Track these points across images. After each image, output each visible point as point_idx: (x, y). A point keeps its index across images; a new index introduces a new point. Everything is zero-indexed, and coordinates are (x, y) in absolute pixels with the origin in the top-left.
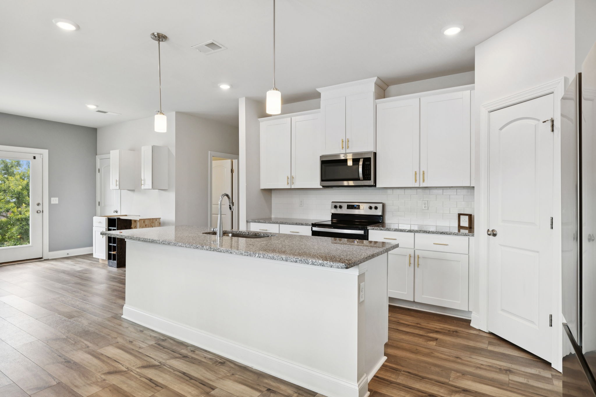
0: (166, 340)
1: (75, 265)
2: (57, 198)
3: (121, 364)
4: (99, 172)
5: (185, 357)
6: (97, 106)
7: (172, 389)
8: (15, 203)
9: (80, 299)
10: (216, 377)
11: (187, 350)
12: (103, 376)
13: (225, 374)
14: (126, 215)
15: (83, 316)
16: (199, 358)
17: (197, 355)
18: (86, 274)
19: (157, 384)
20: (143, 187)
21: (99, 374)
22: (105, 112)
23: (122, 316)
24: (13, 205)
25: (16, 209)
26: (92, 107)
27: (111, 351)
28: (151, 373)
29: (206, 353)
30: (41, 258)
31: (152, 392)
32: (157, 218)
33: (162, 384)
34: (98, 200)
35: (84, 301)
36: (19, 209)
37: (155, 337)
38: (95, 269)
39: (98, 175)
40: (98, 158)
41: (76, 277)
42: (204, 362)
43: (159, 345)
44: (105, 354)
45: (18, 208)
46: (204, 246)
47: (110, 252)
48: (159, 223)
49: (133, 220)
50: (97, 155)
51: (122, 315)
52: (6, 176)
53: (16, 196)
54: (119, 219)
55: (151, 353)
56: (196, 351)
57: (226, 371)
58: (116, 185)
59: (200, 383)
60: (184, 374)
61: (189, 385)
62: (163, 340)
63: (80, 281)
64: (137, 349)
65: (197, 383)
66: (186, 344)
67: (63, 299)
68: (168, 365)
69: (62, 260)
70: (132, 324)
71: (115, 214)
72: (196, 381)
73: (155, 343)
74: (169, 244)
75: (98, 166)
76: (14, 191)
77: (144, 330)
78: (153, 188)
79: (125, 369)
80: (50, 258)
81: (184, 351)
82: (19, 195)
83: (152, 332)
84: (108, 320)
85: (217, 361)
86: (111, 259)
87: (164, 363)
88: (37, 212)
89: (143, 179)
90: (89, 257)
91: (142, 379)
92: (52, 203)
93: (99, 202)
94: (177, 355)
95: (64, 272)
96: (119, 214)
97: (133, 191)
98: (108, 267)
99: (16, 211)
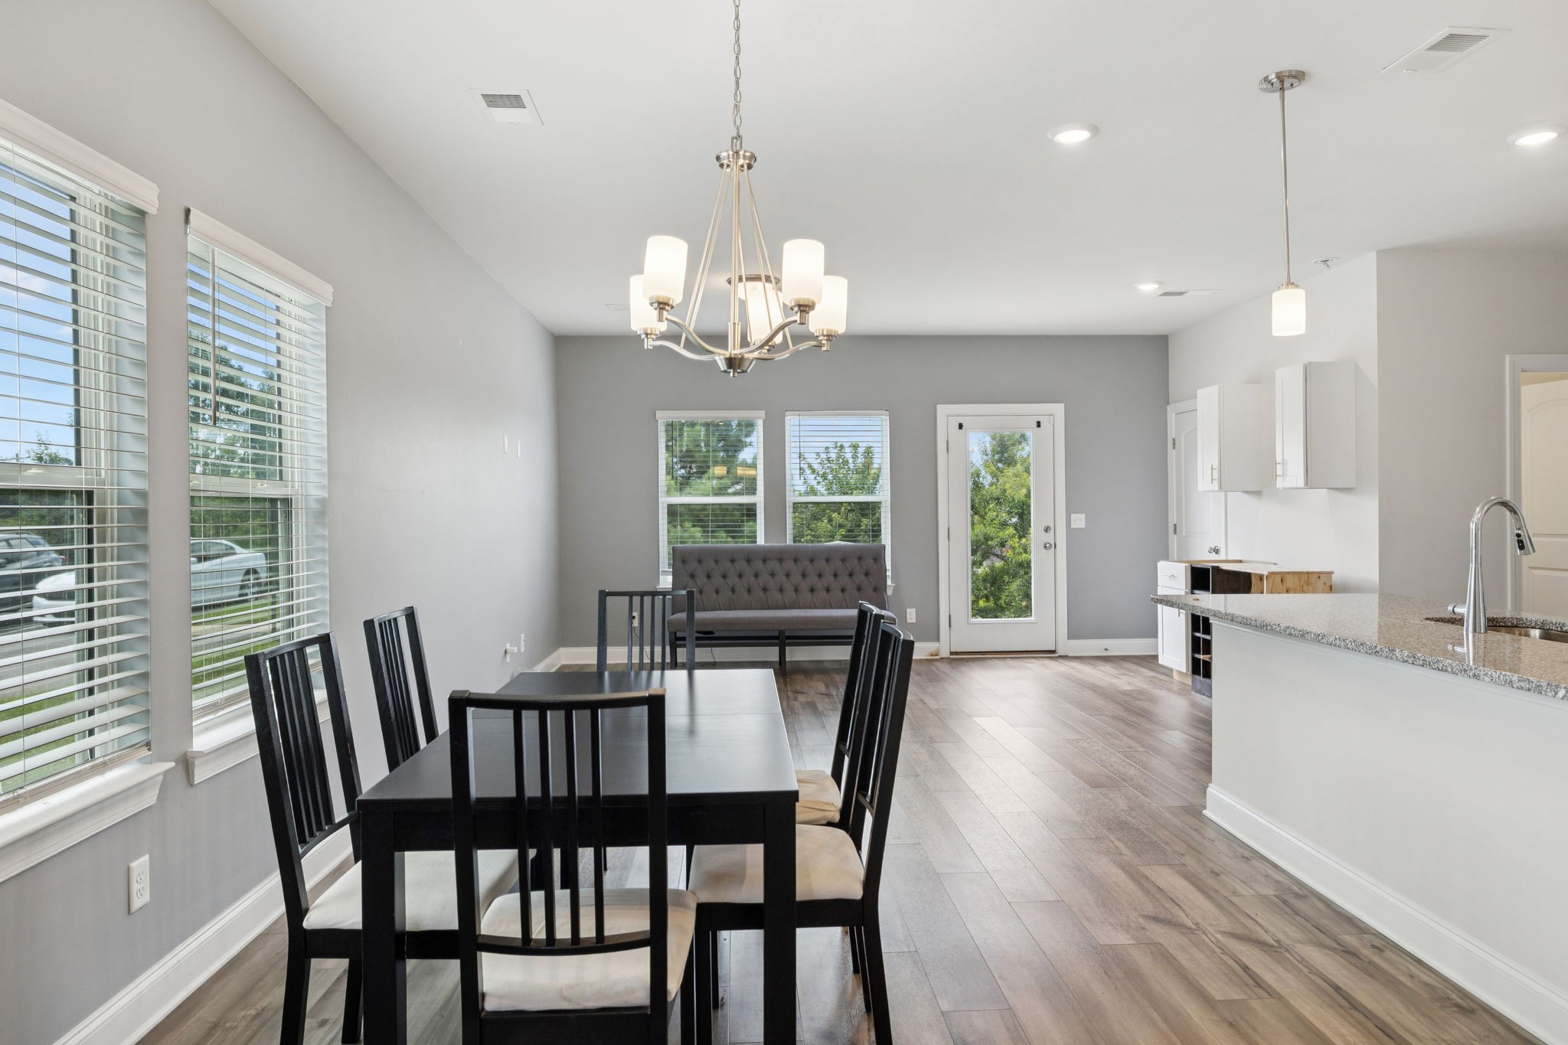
0: (1305, 897)
1: (1118, 678)
2: (1084, 515)
3: (1184, 911)
4: (1174, 448)
5: (1349, 953)
6: (1161, 283)
7: (1296, 1008)
8: (1015, 526)
9: (1118, 752)
10: (1434, 1033)
11: (1362, 940)
12: (1141, 920)
13: (1467, 1038)
14: (1241, 561)
15: (1120, 790)
16: (1393, 971)
17: (1387, 960)
18: (1140, 700)
19: (1259, 983)
20: (1280, 484)
21: (1135, 914)
22: (1181, 294)
23: (1205, 812)
24: (1011, 531)
25: (1018, 540)
26: (1149, 288)
27: (1168, 879)
28: (1251, 956)
29: (1419, 966)
30: (1053, 652)
31: (1245, 993)
32: (1322, 573)
33: (1270, 987)
34: (1173, 519)
35: (1127, 760)
36: (1024, 540)
37: (1277, 882)
38: (1161, 693)
39: (1172, 454)
40: (1171, 412)
41: (1118, 703)
42: (1405, 985)
43: (1285, 902)
44: (1153, 879)
45: (1020, 538)
46: (1397, 650)
47: (1197, 656)
48: (1328, 585)
49: (1255, 574)
50: (1168, 404)
51: (1205, 808)
52: (1000, 465)
53: (1016, 511)
54: (1217, 569)
55: (1259, 914)
56: (1386, 950)
57: (1472, 1035)
58: (1212, 480)
59: (1376, 1026)
60: (1337, 988)
61: (1344, 1018)
62: (1297, 895)
63: (1124, 714)
64: (1226, 894)
65: (1369, 1024)
66: (1362, 925)
67: (1085, 745)
68: (1296, 953)
69: (1092, 662)
70: (1224, 836)
71: (1213, 556)
72: (1368, 1018)
73: (1275, 896)
74: (1302, 636)
75: (1172, 433)
76: (1014, 500)
77: (1254, 858)
78: (1308, 483)
79: (1189, 923)
80: (1070, 655)
81: (1351, 940)
82: (1023, 509)
83: (1273, 868)
84: (1172, 812)
85: (1449, 999)
86: (1199, 674)
87: (1287, 945)
88: (1045, 547)
89: (1279, 459)
90: (1152, 663)
91: (1225, 957)
92: (1073, 526)
93: (1175, 525)
94: (1329, 942)
95: (1094, 688)
96: (1222, 556)
97: (1257, 493)
98: (1193, 693)
99: (1017, 545)
